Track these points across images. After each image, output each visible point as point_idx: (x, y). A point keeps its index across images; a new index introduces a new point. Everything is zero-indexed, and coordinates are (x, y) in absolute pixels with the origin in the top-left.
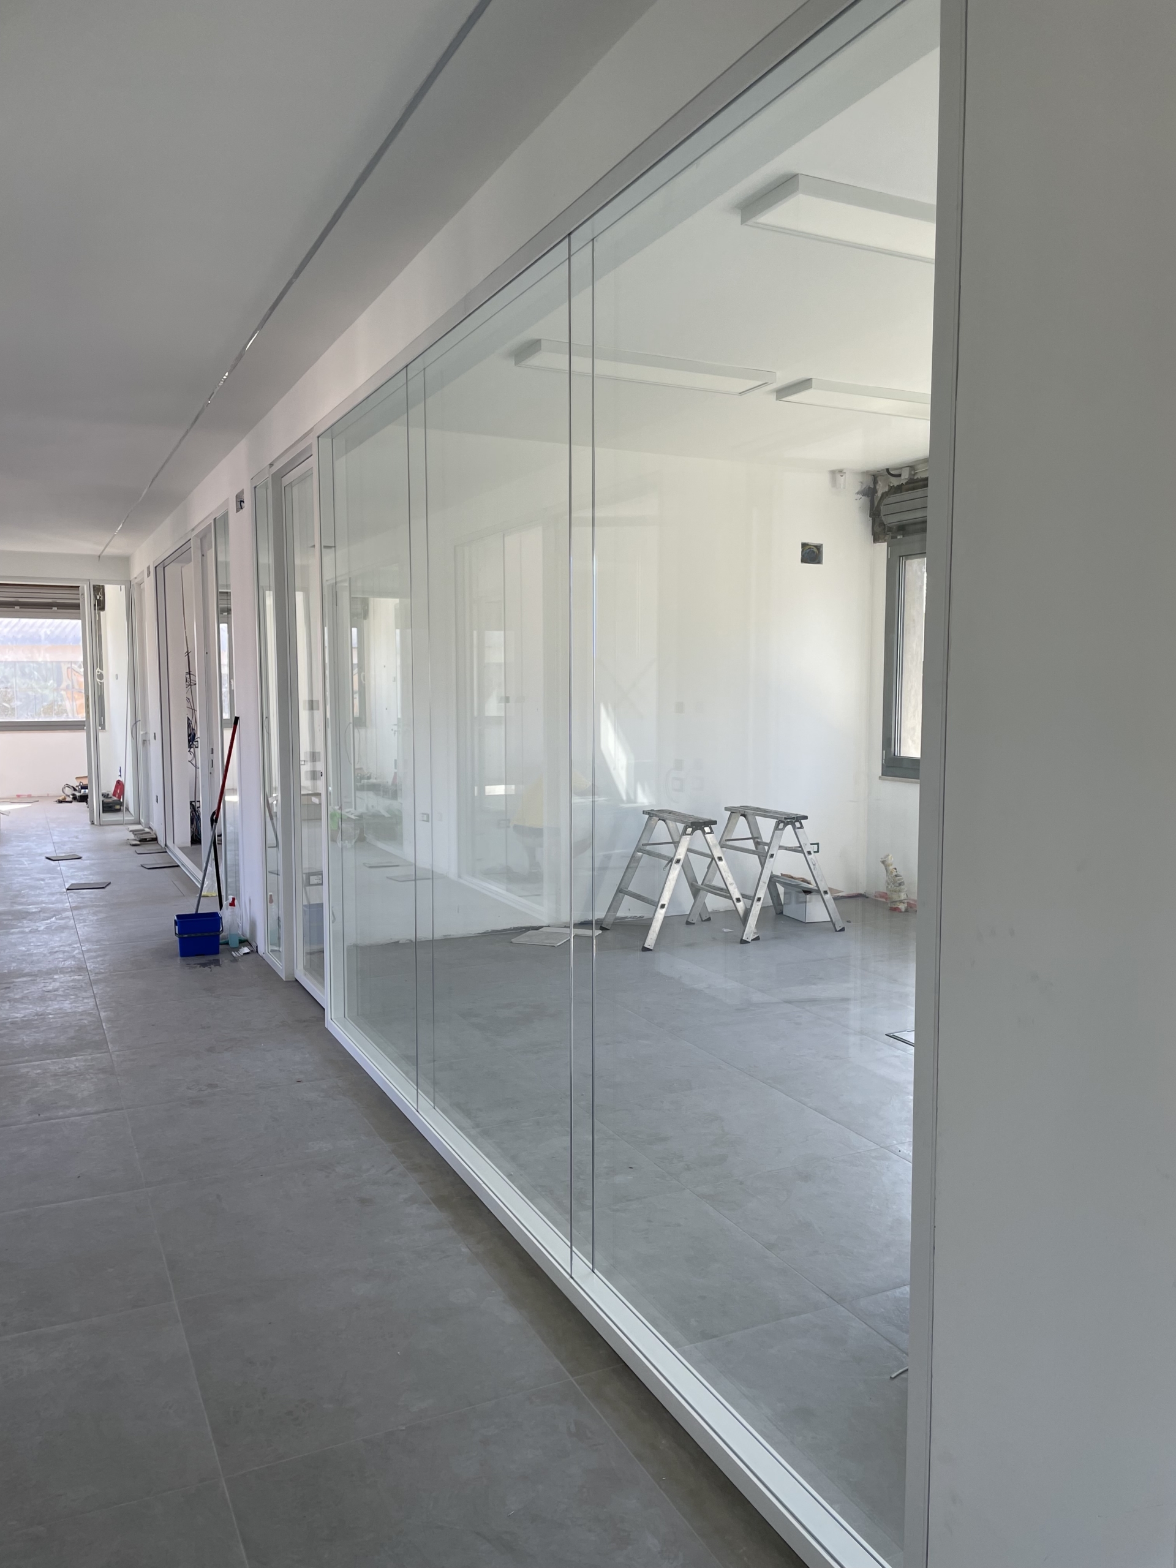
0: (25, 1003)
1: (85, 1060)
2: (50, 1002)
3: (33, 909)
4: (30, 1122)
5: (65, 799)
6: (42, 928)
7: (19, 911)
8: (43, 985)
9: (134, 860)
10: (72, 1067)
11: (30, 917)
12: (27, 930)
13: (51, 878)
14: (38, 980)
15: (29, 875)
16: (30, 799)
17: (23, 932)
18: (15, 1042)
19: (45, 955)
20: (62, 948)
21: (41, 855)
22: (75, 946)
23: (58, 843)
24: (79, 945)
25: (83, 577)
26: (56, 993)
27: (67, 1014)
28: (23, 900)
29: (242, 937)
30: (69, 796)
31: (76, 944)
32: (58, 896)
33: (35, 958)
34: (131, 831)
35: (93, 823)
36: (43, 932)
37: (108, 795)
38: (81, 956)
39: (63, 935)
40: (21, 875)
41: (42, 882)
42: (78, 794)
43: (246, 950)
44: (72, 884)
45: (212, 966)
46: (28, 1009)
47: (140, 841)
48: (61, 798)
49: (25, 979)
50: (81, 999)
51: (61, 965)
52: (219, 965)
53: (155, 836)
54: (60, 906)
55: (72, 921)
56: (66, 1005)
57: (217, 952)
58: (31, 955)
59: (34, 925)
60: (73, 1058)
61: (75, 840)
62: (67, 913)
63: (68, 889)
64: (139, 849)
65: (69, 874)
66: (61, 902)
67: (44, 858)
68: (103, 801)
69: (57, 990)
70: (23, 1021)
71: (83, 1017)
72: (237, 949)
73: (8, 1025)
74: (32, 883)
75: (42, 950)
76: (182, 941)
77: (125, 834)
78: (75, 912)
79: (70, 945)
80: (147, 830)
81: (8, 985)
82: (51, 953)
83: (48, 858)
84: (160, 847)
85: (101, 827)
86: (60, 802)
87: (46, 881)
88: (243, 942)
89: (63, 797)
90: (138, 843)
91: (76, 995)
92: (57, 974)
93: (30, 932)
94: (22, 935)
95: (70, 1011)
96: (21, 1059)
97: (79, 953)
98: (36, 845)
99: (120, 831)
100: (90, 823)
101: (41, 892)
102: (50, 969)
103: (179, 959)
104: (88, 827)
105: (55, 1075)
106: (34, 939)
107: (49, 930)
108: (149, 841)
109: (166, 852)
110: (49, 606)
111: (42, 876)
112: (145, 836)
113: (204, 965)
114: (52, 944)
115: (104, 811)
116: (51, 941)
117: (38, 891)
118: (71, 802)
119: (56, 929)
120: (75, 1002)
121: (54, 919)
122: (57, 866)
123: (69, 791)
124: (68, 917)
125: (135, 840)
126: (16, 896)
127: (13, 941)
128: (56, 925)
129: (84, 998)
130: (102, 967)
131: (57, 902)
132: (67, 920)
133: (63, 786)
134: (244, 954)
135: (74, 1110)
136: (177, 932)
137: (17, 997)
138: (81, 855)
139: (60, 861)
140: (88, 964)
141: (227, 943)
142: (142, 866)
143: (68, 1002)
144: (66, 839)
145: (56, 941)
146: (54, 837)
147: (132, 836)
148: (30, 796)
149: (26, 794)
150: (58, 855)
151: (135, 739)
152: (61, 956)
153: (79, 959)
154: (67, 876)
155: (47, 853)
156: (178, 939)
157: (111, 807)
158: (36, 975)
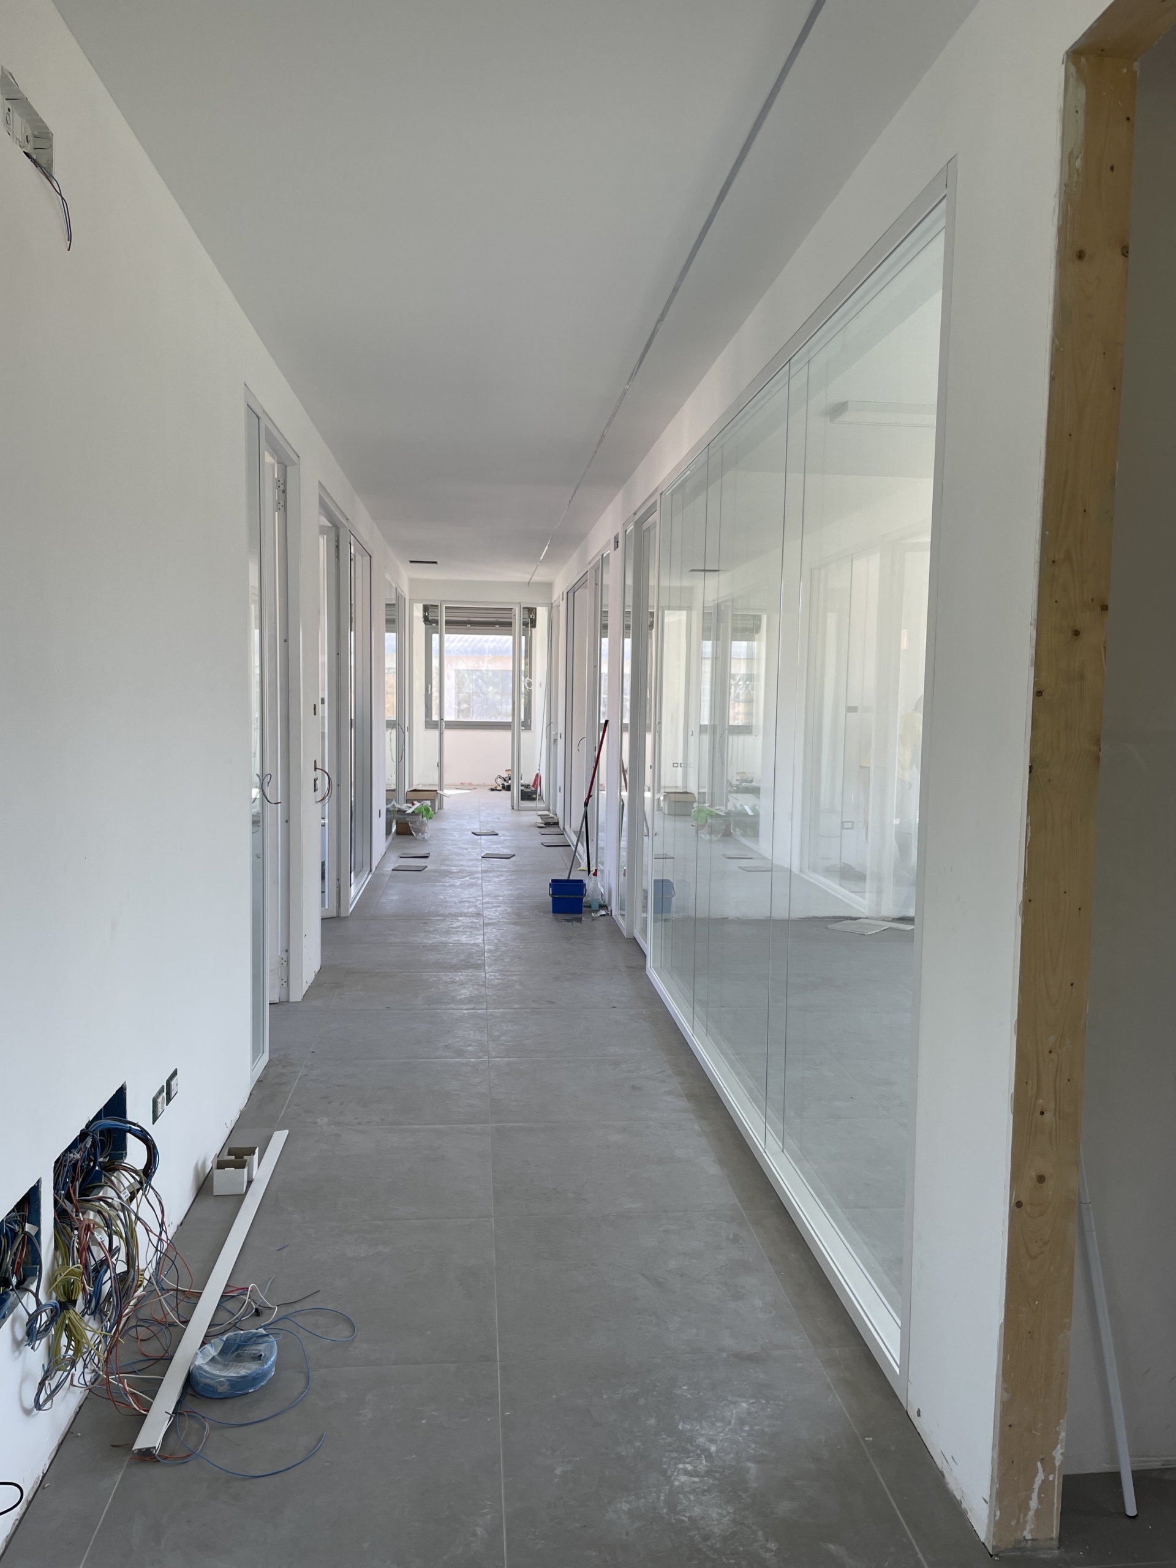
0: (436, 934)
1: (467, 976)
2: (452, 935)
3: (454, 869)
4: (423, 1009)
5: (496, 787)
6: (458, 884)
7: (445, 871)
8: (449, 923)
9: (538, 839)
10: (457, 979)
11: (451, 876)
12: (447, 884)
13: (472, 848)
14: (448, 919)
15: (457, 845)
16: (471, 786)
17: (444, 886)
18: (423, 959)
19: (456, 903)
20: (469, 899)
21: (468, 830)
22: (479, 898)
23: (483, 822)
24: (481, 898)
25: (515, 601)
26: (458, 929)
27: (463, 944)
28: (450, 863)
29: (602, 902)
30: (499, 785)
31: (480, 897)
32: (474, 862)
33: (448, 904)
34: (539, 815)
35: (513, 808)
36: (458, 887)
37: (528, 785)
38: (481, 906)
39: (472, 890)
40: (451, 845)
41: (465, 851)
42: (506, 784)
43: (603, 912)
44: (487, 854)
45: (574, 922)
46: (436, 938)
47: (545, 824)
48: (493, 787)
49: (438, 918)
50: (474, 935)
51: (465, 911)
52: (581, 922)
53: (557, 821)
54: (474, 869)
55: (480, 881)
56: (463, 938)
57: (580, 912)
58: (447, 902)
59: (452, 882)
60: (460, 973)
61: (497, 820)
62: (478, 875)
63: (483, 857)
64: (543, 831)
65: (486, 846)
66: (476, 866)
67: (470, 833)
68: (522, 790)
69: (459, 927)
70: (432, 946)
71: (472, 947)
72: (596, 911)
73: (421, 948)
74: (459, 851)
75: (454, 899)
76: (554, 900)
77: (534, 818)
78: (484, 874)
79: (475, 897)
80: (551, 815)
81: (425, 921)
82: (460, 902)
83: (473, 833)
84: (559, 830)
85: (519, 812)
86: (492, 790)
87: (469, 850)
88: (603, 907)
89: (495, 786)
90: (543, 825)
91: (471, 932)
92: (461, 916)
93: (449, 886)
94: (442, 888)
95: (464, 942)
96: (427, 970)
97: (480, 904)
98: (467, 823)
99: (532, 816)
100: (511, 808)
101: (462, 858)
102: (458, 913)
103: (551, 915)
104: (509, 811)
105: (446, 982)
106: (451, 891)
107: (463, 886)
108: (552, 825)
109: (563, 834)
110: (493, 624)
111: (466, 846)
112: (549, 820)
113: (568, 921)
114: (463, 896)
115: (522, 799)
116: (462, 893)
117: (461, 857)
118: (500, 790)
119: (468, 886)
120: (470, 937)
121: (467, 878)
122: (479, 840)
123: (500, 781)
124: (478, 878)
125: (542, 823)
126: (445, 860)
127: (436, 891)
128: (468, 882)
129: (476, 935)
130: (494, 915)
131: (473, 866)
132: (477, 880)
133: (496, 777)
134: (601, 915)
135: (453, 1006)
136: (551, 893)
137: (430, 929)
138: (498, 832)
139: (482, 836)
140: (484, 912)
141: (590, 907)
142: (542, 844)
143: (464, 936)
144: (490, 819)
145: (466, 894)
146: (482, 818)
147: (540, 820)
148: (470, 784)
149: (468, 782)
150: (482, 831)
151: (548, 737)
152: (467, 904)
153: (479, 907)
154: (485, 848)
155: (474, 829)
156: (551, 898)
157: (530, 796)
158: (446, 916)
